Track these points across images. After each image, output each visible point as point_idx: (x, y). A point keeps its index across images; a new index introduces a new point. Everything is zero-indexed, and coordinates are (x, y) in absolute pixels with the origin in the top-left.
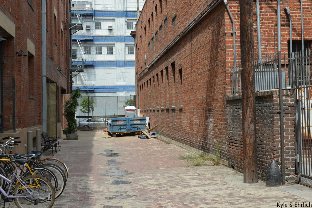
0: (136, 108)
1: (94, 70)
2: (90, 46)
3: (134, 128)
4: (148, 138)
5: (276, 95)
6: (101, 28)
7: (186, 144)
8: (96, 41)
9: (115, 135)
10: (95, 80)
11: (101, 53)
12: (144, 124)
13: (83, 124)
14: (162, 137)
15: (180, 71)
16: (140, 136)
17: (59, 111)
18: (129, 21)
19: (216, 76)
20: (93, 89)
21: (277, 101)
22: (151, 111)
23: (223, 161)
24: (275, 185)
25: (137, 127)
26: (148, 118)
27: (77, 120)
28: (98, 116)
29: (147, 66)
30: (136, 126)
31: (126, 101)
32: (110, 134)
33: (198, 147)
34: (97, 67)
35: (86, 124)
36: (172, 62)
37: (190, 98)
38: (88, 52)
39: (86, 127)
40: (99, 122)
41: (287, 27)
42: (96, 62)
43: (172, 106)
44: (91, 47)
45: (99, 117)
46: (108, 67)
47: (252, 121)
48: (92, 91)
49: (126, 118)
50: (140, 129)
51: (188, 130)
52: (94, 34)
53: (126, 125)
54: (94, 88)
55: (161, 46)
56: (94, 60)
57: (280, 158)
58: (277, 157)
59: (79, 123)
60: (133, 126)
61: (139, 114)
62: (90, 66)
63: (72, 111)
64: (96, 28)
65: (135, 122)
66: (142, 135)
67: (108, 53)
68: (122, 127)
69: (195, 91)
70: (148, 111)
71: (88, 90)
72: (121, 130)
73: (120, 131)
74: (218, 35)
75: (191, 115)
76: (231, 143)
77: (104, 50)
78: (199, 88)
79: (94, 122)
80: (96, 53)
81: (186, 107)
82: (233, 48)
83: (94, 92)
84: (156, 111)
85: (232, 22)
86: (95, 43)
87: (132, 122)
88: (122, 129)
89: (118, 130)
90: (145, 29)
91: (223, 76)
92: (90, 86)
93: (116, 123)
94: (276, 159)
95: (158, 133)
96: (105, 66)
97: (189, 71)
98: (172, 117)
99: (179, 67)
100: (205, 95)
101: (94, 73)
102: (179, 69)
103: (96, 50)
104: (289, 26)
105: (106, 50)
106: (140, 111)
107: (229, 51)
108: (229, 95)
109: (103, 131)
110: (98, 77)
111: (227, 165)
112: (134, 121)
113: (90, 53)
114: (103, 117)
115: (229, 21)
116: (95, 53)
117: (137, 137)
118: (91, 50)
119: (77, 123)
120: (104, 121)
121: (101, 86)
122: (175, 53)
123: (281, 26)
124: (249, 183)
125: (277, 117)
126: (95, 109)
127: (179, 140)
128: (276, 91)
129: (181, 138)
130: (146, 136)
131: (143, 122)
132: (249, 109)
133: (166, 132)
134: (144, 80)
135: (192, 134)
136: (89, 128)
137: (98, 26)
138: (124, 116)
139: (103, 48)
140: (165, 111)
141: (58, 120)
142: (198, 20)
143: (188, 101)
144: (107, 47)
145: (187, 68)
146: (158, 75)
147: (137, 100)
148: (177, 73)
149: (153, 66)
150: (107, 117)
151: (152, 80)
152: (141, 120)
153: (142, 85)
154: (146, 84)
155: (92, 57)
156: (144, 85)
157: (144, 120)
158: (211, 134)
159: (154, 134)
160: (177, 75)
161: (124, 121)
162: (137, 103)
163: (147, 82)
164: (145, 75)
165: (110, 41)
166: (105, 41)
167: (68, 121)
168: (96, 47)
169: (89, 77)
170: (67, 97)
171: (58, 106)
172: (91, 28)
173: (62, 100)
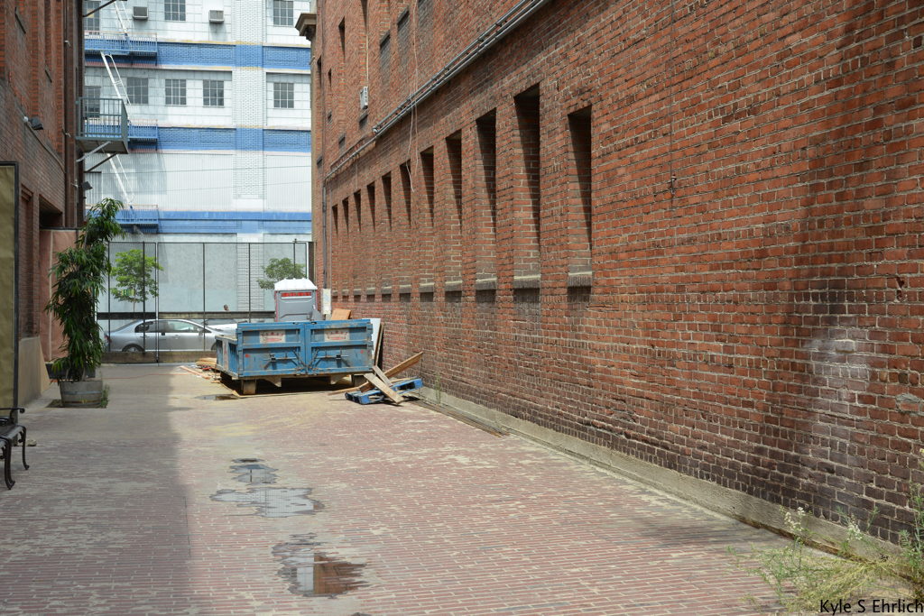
0: (315, 288)
1: (159, 157)
2: (146, 76)
3: (327, 359)
4: (384, 399)
7: (612, 446)
8: (167, 62)
9: (252, 388)
10: (163, 191)
11: (184, 101)
12: (364, 346)
13: (124, 340)
14: (448, 399)
16: (354, 391)
17: (30, 291)
20: (156, 222)
25: (338, 356)
26: (376, 323)
27: (103, 324)
28: (177, 313)
29: (373, 128)
30: (333, 353)
31: (267, 265)
32: (226, 379)
34: (168, 147)
35: (133, 340)
36: (522, 86)
37: (650, 235)
38: (138, 96)
39: (132, 350)
40: (179, 334)
42: (167, 132)
43: (516, 278)
44: (150, 81)
45: (183, 316)
48: (153, 229)
49: (283, 320)
50: (346, 364)
51: (631, 384)
52: (161, 37)
53: (295, 349)
54: (159, 220)
56: (160, 124)
59: (108, 338)
60: (322, 354)
61: (327, 309)
62: (145, 144)
63: (83, 294)
64: (167, 18)
65: (328, 339)
66: (362, 390)
67: (205, 101)
68: (279, 356)
69: (693, 200)
70: (371, 297)
71: (138, 226)
72: (275, 368)
73: (270, 371)
75: (659, 314)
77: (195, 90)
78: (730, 183)
79: (163, 334)
80: (168, 102)
81: (622, 279)
83: (158, 233)
84: (416, 299)
86: (164, 67)
87: (318, 337)
88: (278, 365)
89: (266, 368)
92: (144, 212)
93: (258, 341)
95: (427, 381)
99: (574, 100)
101: (160, 166)
102: (572, 110)
103: (168, 92)
105: (200, 93)
106: (334, 298)
109: (194, 365)
110: (172, 180)
112: (326, 336)
113: (146, 101)
114: (196, 316)
116: (162, 100)
117: (342, 396)
118: (151, 92)
119: (102, 336)
120: (195, 331)
121: (182, 213)
126: (162, 288)
127: (558, 421)
129: (577, 417)
130: (381, 393)
131: (359, 338)
133: (474, 384)
135: (665, 406)
136: (144, 354)
137: (175, 12)
138: (270, 314)
139: (189, 84)
140: (472, 298)
143: (631, 251)
144: (206, 83)
145: (631, 99)
146: (427, 157)
147: (318, 258)
148: (552, 133)
149: (403, 122)
150: (209, 316)
151: (396, 179)
152: (352, 330)
153: (345, 203)
154: (365, 196)
155: (152, 114)
156: (352, 202)
157: (363, 329)
158: (842, 421)
159: (410, 386)
160: (556, 141)
161: (288, 331)
162: (318, 269)
163: (371, 188)
164: (359, 163)
165: (216, 62)
166: (199, 61)
167: (67, 332)
168: (167, 81)
169: (141, 181)
170: (66, 240)
171: (29, 269)
172: (150, 15)
173: (43, 248)
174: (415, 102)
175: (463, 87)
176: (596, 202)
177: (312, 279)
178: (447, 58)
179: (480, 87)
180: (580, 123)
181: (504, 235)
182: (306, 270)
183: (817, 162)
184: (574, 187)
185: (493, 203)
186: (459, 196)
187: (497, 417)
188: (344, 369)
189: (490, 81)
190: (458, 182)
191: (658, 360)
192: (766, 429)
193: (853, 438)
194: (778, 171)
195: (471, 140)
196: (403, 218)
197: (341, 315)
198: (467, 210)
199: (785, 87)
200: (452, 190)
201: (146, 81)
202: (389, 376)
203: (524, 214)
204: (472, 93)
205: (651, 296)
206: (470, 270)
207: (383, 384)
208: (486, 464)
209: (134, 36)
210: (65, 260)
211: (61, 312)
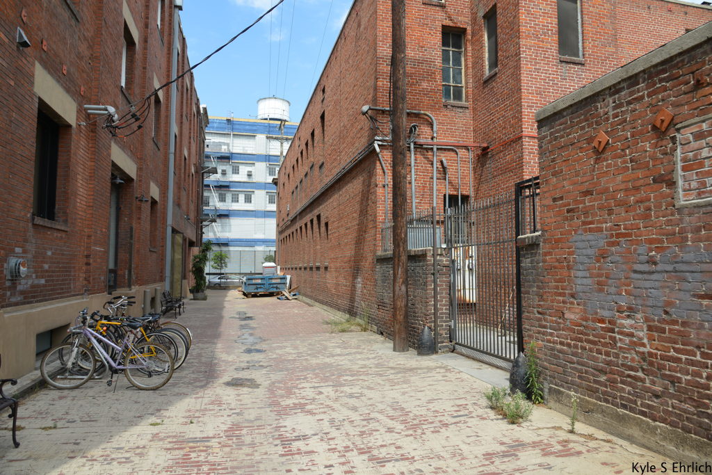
0: (276, 265)
1: (229, 220)
4: (287, 299)
5: (430, 254)
6: (238, 173)
8: (233, 188)
9: (250, 296)
10: (230, 231)
11: (238, 201)
12: (284, 284)
13: (214, 282)
14: (304, 298)
15: (327, 224)
16: (279, 296)
17: (185, 266)
18: (272, 167)
19: (365, 232)
21: (430, 260)
22: (292, 269)
23: (371, 326)
24: (428, 354)
25: (277, 286)
26: (289, 277)
27: (207, 277)
28: (231, 273)
29: (290, 218)
30: (275, 286)
31: (265, 257)
32: (244, 294)
33: (344, 311)
34: (232, 217)
35: (217, 282)
36: (318, 214)
37: (336, 255)
38: (222, 199)
39: (217, 285)
40: (232, 280)
41: (444, 181)
42: (231, 212)
43: (316, 264)
44: (227, 194)
45: (233, 274)
46: (245, 217)
47: (403, 282)
48: (226, 245)
50: (279, 289)
51: (334, 291)
52: (231, 180)
53: (263, 284)
54: (228, 241)
55: (306, 196)
56: (230, 209)
57: (433, 324)
58: (430, 322)
59: (209, 281)
60: (272, 286)
61: (279, 272)
62: (224, 215)
63: (201, 267)
64: (233, 173)
65: (274, 281)
66: (281, 296)
67: (245, 202)
68: (259, 286)
69: (342, 247)
70: (289, 269)
71: (221, 243)
73: (256, 291)
74: (369, 186)
75: (338, 274)
76: (380, 307)
77: (242, 197)
78: (346, 244)
79: (227, 280)
80: (232, 201)
81: (332, 265)
82: (385, 201)
83: (228, 246)
84: (298, 269)
85: (384, 172)
86: (232, 190)
87: (270, 280)
88: (258, 289)
89: (254, 290)
90: (289, 176)
91: (373, 231)
92: (223, 239)
93: (252, 282)
94: (429, 325)
95: (300, 294)
96: (241, 217)
97: (336, 224)
98: (316, 276)
99: (326, 220)
100: (353, 252)
101: (229, 223)
102: (325, 222)
103: (233, 198)
104: (445, 179)
105: (243, 198)
106: (281, 269)
107: (380, 204)
108: (380, 253)
109: (236, 290)
110: (233, 228)
111: (376, 331)
113: (225, 201)
114: (237, 274)
115: (381, 171)
116: (230, 201)
117: (276, 298)
118: (227, 198)
119: (207, 281)
120: (238, 279)
121: (236, 239)
122: (321, 204)
123: (437, 179)
124: (399, 351)
125: (431, 278)
126: (228, 265)
128: (430, 250)
129: (325, 300)
130: (286, 297)
131: (283, 281)
132: (400, 269)
133: (309, 293)
134: (286, 234)
135: (338, 296)
136: (220, 287)
137: (236, 171)
138: (261, 274)
139: (240, 195)
140: (309, 269)
141: (184, 277)
142: (347, 168)
144: (245, 195)
145: (334, 222)
146: (301, 229)
147: (277, 256)
148: (322, 227)
149: (296, 217)
151: (295, 234)
152: (281, 278)
153: (284, 239)
154: (288, 237)
155: (229, 205)
157: (284, 278)
158: (359, 296)
159: (295, 295)
160: (323, 229)
161: (262, 279)
162: (277, 259)
163: (289, 235)
164: (287, 227)
165: (248, 189)
166: (243, 187)
167: (195, 278)
168: (233, 195)
169: (222, 228)
170: (196, 251)
171: (185, 260)
172: (227, 172)
173: (189, 253)
174: (298, 213)
175: (308, 210)
177: (275, 263)
179: (311, 211)
183: (356, 241)
189: (313, 210)
190: (307, 237)
191: (337, 285)
192: (351, 300)
193: (360, 300)
194: (352, 243)
199: (353, 224)
201: (225, 194)
202: (289, 292)
204: (309, 212)
207: (287, 294)
209: (222, 179)
210: (195, 257)
211: (194, 272)
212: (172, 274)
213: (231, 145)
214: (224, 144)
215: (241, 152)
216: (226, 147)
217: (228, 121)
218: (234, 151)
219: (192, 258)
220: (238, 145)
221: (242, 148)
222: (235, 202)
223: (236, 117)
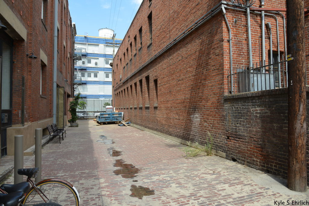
3: (115, 119)
4: (124, 125)
6: (91, 63)
7: (161, 132)
8: (88, 70)
9: (102, 124)
10: (87, 91)
11: (91, 77)
12: (121, 117)
13: (80, 116)
14: (134, 125)
16: (119, 124)
17: (65, 108)
23: (217, 152)
26: (123, 113)
27: (77, 113)
29: (122, 81)
30: (116, 118)
31: (104, 103)
32: (98, 122)
34: (88, 84)
35: (82, 116)
36: (146, 75)
37: (167, 99)
39: (82, 118)
40: (90, 115)
41: (268, 40)
42: (88, 82)
43: (146, 106)
45: (90, 112)
46: (94, 84)
47: (305, 119)
48: (85, 98)
50: (118, 120)
51: (164, 122)
52: (87, 66)
53: (109, 117)
54: (86, 96)
56: (87, 80)
60: (114, 118)
61: (114, 111)
62: (84, 84)
63: (74, 108)
64: (88, 63)
65: (115, 116)
66: (121, 124)
67: (94, 77)
68: (107, 118)
69: (173, 93)
70: (122, 109)
71: (83, 97)
73: (105, 121)
75: (168, 111)
76: (230, 138)
77: (92, 75)
78: (179, 91)
79: (87, 115)
80: (88, 77)
81: (162, 106)
82: (229, 53)
84: (129, 109)
85: (228, 30)
87: (113, 115)
88: (107, 120)
90: (121, 60)
92: (84, 95)
93: (103, 116)
95: (131, 122)
96: (92, 84)
98: (145, 113)
99: (155, 78)
101: (87, 87)
103: (88, 75)
105: (93, 75)
106: (116, 109)
107: (226, 55)
108: (227, 94)
109: (92, 120)
110: (88, 90)
111: (225, 156)
113: (84, 77)
114: (93, 112)
115: (226, 29)
117: (117, 125)
118: (85, 75)
119: (77, 115)
120: (92, 114)
121: (90, 95)
122: (150, 69)
123: (265, 38)
124: (301, 191)
126: (87, 107)
127: (152, 128)
129: (156, 128)
130: (124, 124)
131: (120, 115)
133: (139, 123)
134: (120, 90)
135: (169, 126)
136: (84, 118)
137: (89, 62)
138: (105, 112)
140: (139, 109)
141: (65, 114)
143: (164, 101)
144: (94, 74)
145: (164, 78)
146: (131, 86)
147: (113, 102)
148: (151, 83)
149: (127, 80)
150: (95, 112)
151: (126, 90)
152: (119, 114)
153: (118, 93)
154: (121, 92)
155: (85, 79)
156: (119, 93)
157: (121, 114)
158: (196, 128)
159: (128, 123)
160: (152, 84)
161: (108, 114)
162: (113, 104)
163: (122, 91)
164: (120, 87)
165: (96, 70)
166: (93, 70)
167: (72, 115)
168: (88, 73)
169: (83, 89)
170: (71, 99)
171: (65, 105)
172: (85, 62)
173: (67, 101)
174: (129, 77)
175: (137, 75)
176: (158, 94)
177: (112, 106)
178: (134, 71)
179: (140, 75)
180: (156, 81)
181: (144, 99)
182: (111, 104)
183: (192, 88)
184: (155, 91)
185: (142, 94)
186: (136, 93)
187: (142, 128)
188: (117, 120)
189: (141, 74)
190: (136, 90)
191: (168, 119)
192: (185, 129)
193: (198, 130)
194: (186, 89)
195: (138, 84)
196: (127, 96)
197: (117, 112)
198: (138, 95)
199: (187, 76)
200: (135, 92)
201: (84, 73)
202: (125, 122)
203: (147, 95)
204: (138, 76)
205: (167, 108)
206: (138, 104)
207: (124, 123)
208: (141, 135)
209: (82, 66)
210: (71, 103)
211: (71, 111)
212: (58, 112)
213: (87, 49)
214: (83, 49)
215: (92, 52)
216: (84, 50)
217: (85, 37)
218: (88, 52)
219: (69, 103)
220: (90, 49)
221: (92, 51)
222: (89, 77)
223: (89, 36)
